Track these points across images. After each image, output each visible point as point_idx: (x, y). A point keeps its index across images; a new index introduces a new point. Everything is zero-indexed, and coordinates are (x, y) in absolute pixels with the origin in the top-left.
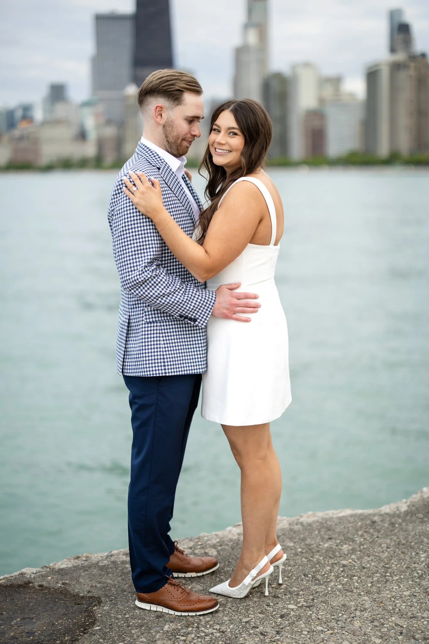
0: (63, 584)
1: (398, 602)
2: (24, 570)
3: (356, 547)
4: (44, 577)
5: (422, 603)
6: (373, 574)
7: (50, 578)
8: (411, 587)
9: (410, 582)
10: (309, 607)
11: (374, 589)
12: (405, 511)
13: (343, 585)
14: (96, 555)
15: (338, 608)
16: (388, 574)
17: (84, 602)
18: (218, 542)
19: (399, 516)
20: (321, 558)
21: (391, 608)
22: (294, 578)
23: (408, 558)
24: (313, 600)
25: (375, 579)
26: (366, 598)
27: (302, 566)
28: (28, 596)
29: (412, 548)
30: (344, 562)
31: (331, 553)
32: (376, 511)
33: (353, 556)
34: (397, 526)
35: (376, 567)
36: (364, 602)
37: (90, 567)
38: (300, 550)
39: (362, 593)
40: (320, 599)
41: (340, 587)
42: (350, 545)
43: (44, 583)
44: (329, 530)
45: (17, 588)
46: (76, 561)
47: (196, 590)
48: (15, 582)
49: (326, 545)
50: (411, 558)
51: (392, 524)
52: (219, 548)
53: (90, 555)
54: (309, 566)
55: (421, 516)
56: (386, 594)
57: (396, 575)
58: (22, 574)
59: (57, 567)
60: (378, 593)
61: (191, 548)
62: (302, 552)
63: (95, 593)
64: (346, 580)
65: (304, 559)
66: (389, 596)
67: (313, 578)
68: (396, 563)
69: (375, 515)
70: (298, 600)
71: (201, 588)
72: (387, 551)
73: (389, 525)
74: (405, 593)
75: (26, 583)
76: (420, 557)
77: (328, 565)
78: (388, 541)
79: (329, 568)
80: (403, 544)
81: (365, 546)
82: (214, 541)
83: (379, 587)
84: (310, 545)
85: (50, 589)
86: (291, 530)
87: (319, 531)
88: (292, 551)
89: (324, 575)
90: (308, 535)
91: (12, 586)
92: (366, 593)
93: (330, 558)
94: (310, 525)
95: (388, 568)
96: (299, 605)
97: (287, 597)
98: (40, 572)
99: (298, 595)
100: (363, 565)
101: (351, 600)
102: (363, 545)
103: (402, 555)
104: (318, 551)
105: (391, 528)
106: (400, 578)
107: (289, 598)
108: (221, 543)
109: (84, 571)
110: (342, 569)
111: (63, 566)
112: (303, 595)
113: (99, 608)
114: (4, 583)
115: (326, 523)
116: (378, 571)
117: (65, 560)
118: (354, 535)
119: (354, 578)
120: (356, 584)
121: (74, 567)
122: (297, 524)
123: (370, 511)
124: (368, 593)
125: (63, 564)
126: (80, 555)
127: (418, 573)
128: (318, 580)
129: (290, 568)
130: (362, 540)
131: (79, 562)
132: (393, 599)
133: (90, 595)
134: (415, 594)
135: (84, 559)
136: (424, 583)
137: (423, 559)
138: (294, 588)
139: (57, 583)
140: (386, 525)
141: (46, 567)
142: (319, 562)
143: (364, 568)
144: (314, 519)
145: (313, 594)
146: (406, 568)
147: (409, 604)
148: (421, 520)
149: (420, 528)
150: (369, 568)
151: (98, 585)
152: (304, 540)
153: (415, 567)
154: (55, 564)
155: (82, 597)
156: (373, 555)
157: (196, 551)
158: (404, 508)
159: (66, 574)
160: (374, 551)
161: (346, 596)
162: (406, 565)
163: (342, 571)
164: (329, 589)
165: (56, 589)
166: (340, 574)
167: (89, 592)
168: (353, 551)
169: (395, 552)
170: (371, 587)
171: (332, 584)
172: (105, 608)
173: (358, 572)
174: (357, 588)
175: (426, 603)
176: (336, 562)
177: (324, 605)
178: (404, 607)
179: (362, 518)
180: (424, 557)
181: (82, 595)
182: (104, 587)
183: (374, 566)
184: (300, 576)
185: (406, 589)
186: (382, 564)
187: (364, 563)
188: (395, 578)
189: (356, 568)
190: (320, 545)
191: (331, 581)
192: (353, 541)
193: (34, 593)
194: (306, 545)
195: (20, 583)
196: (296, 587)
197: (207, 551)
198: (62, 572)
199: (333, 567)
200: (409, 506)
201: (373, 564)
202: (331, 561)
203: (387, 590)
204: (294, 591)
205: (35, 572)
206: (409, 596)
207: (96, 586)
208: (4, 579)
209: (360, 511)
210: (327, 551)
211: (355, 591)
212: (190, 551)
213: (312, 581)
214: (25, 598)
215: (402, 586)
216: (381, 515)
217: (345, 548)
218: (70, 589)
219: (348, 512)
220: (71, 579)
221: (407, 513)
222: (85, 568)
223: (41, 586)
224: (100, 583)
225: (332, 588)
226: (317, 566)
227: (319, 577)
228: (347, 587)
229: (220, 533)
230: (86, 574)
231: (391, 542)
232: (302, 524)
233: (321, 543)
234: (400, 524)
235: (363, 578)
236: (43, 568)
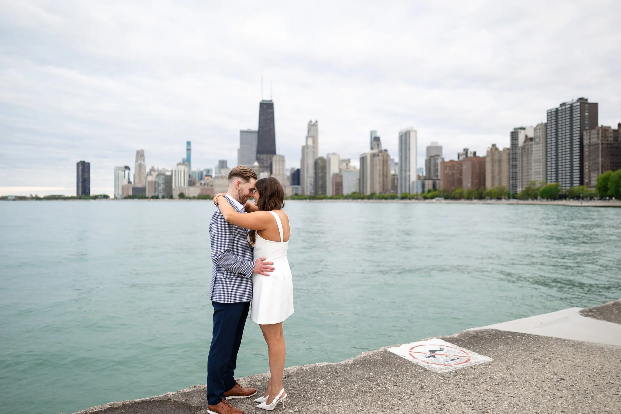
0: (185, 400)
1: (341, 409)
2: (168, 393)
3: (326, 381)
4: (177, 396)
5: (352, 409)
6: (332, 395)
7: (180, 397)
8: (349, 401)
9: (348, 399)
10: (299, 411)
11: (331, 403)
12: (351, 364)
13: (317, 400)
14: (204, 385)
15: (313, 412)
16: (339, 395)
17: (194, 409)
18: (262, 379)
19: (348, 366)
20: (309, 387)
21: (337, 412)
22: (295, 397)
23: (349, 387)
24: (302, 407)
25: (333, 397)
26: (327, 407)
27: (300, 391)
28: (167, 406)
29: (352, 382)
30: (319, 389)
31: (314, 384)
32: (338, 363)
33: (324, 386)
34: (347, 371)
35: (334, 391)
36: (325, 409)
37: (199, 391)
38: (300, 383)
39: (325, 405)
40: (305, 408)
41: (315, 401)
42: (323, 380)
43: (177, 400)
44: (315, 373)
45: (163, 402)
46: (194, 388)
47: (248, 403)
48: (162, 399)
49: (312, 380)
50: (351, 387)
51: (345, 370)
52: (262, 382)
53: (201, 385)
54: (303, 391)
55: (359, 366)
56: (336, 405)
57: (342, 396)
58: (167, 395)
59: (184, 391)
60: (333, 405)
61: (249, 382)
62: (300, 384)
63: (200, 405)
64: (319, 398)
65: (301, 387)
66: (338, 406)
67: (303, 397)
68: (343, 389)
69: (337, 365)
70: (295, 408)
71: (250, 402)
72: (340, 383)
73: (343, 370)
74: (345, 404)
75: (167, 400)
76: (355, 386)
77: (312, 390)
78: (341, 378)
79: (312, 392)
80: (348, 380)
81: (330, 381)
82: (261, 378)
83: (334, 401)
84: (305, 380)
85: (179, 402)
86: (297, 373)
87: (311, 373)
88: (296, 383)
89: (309, 395)
90: (305, 375)
91: (161, 401)
92: (327, 404)
93: (313, 387)
94: (306, 370)
95: (339, 392)
96: (294, 410)
97: (290, 406)
98: (176, 394)
99: (295, 405)
100: (328, 390)
101: (319, 408)
102: (329, 380)
103: (347, 386)
104: (308, 383)
105: (344, 372)
106: (344, 397)
107: (291, 407)
108: (264, 379)
109: (197, 393)
110: (318, 392)
111: (187, 391)
112: (298, 405)
113: (200, 412)
114: (157, 399)
115: (314, 369)
116: (334, 393)
117: (189, 388)
118: (326, 375)
119: (323, 397)
120: (323, 400)
121: (192, 391)
122: (300, 370)
123: (336, 363)
124: (328, 404)
125: (187, 390)
126: (196, 385)
127: (353, 394)
128: (306, 398)
129: (293, 392)
130: (329, 378)
131: (195, 389)
132: (339, 407)
133: (197, 405)
134: (350, 405)
135: (198, 387)
136: (355, 399)
137: (356, 387)
138: (294, 402)
139: (183, 399)
140: (342, 370)
141: (179, 391)
142: (307, 389)
143: (328, 392)
144: (309, 367)
145: (302, 405)
146: (348, 392)
147: (346, 410)
148: (358, 368)
149: (357, 372)
150: (331, 392)
151: (202, 401)
152: (302, 378)
153: (352, 392)
154: (184, 390)
155: (193, 407)
156: (333, 386)
157: (251, 383)
158: (351, 362)
159: (188, 395)
160: (334, 383)
161: (317, 406)
162: (348, 391)
163: (318, 394)
164: (310, 402)
165: (181, 403)
166: (317, 395)
167: (197, 404)
168: (325, 383)
169: (344, 384)
170: (330, 401)
171: (312, 400)
172: (203, 412)
173: (325, 394)
174: (323, 402)
175: (354, 409)
176: (316, 389)
177: (306, 410)
178: (343, 411)
179: (331, 367)
180: (357, 387)
181: (193, 405)
182: (204, 402)
183: (333, 391)
184: (298, 396)
185: (346, 403)
186: (337, 390)
187: (329, 389)
188: (342, 397)
189: (325, 392)
190: (309, 380)
191: (312, 398)
192: (325, 378)
193: (171, 404)
194: (303, 380)
195: (165, 399)
196: (295, 401)
197: (256, 383)
198: (186, 394)
199: (314, 391)
200: (353, 361)
201: (333, 390)
202: (314, 388)
203: (337, 403)
204: (294, 403)
205: (173, 394)
206: (347, 406)
207: (201, 401)
208: (158, 397)
209: (330, 364)
210: (312, 383)
211: (322, 403)
212: (248, 383)
213: (303, 398)
214: (166, 407)
215: (344, 401)
216: (340, 365)
217: (321, 381)
218: (188, 402)
219: (326, 364)
220: (190, 398)
221: (352, 365)
222: (197, 392)
223: (175, 401)
224: (203, 399)
225: (312, 402)
226: (307, 391)
227: (306, 396)
228: (318, 401)
229: (264, 374)
230: (197, 395)
231: (343, 379)
232: (303, 369)
233: (310, 379)
234: (348, 370)
235: (327, 397)
236: (177, 392)
